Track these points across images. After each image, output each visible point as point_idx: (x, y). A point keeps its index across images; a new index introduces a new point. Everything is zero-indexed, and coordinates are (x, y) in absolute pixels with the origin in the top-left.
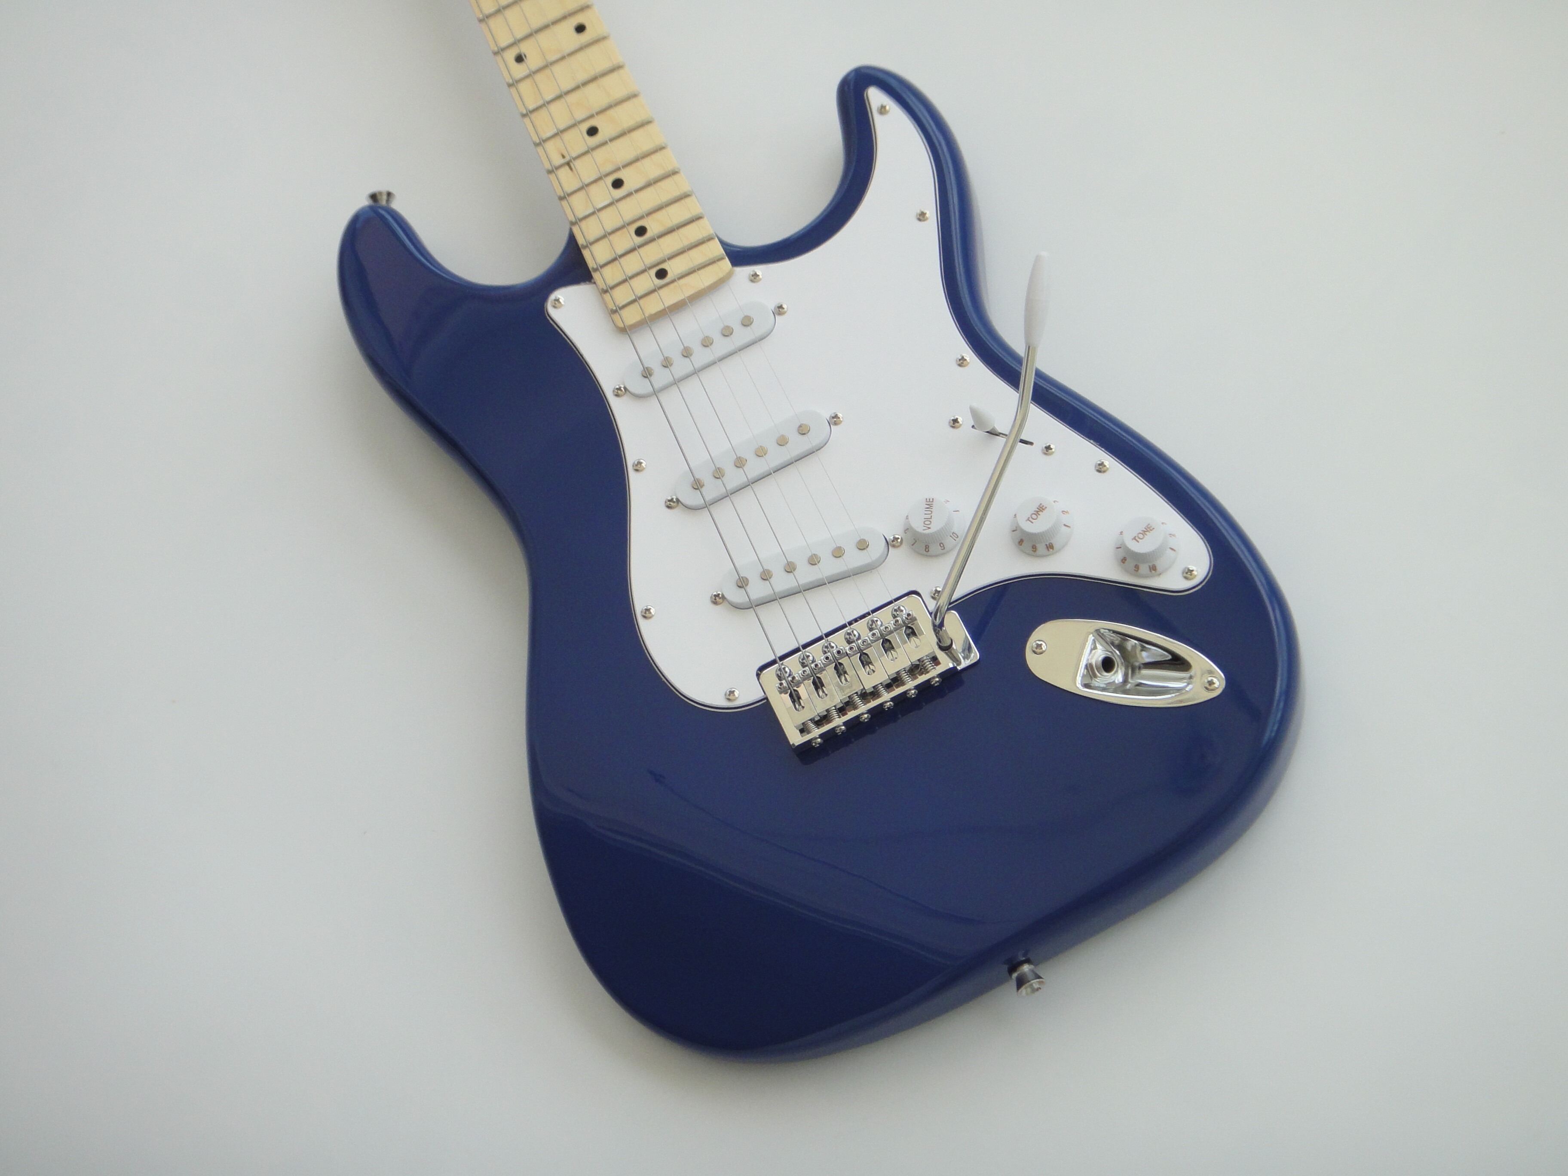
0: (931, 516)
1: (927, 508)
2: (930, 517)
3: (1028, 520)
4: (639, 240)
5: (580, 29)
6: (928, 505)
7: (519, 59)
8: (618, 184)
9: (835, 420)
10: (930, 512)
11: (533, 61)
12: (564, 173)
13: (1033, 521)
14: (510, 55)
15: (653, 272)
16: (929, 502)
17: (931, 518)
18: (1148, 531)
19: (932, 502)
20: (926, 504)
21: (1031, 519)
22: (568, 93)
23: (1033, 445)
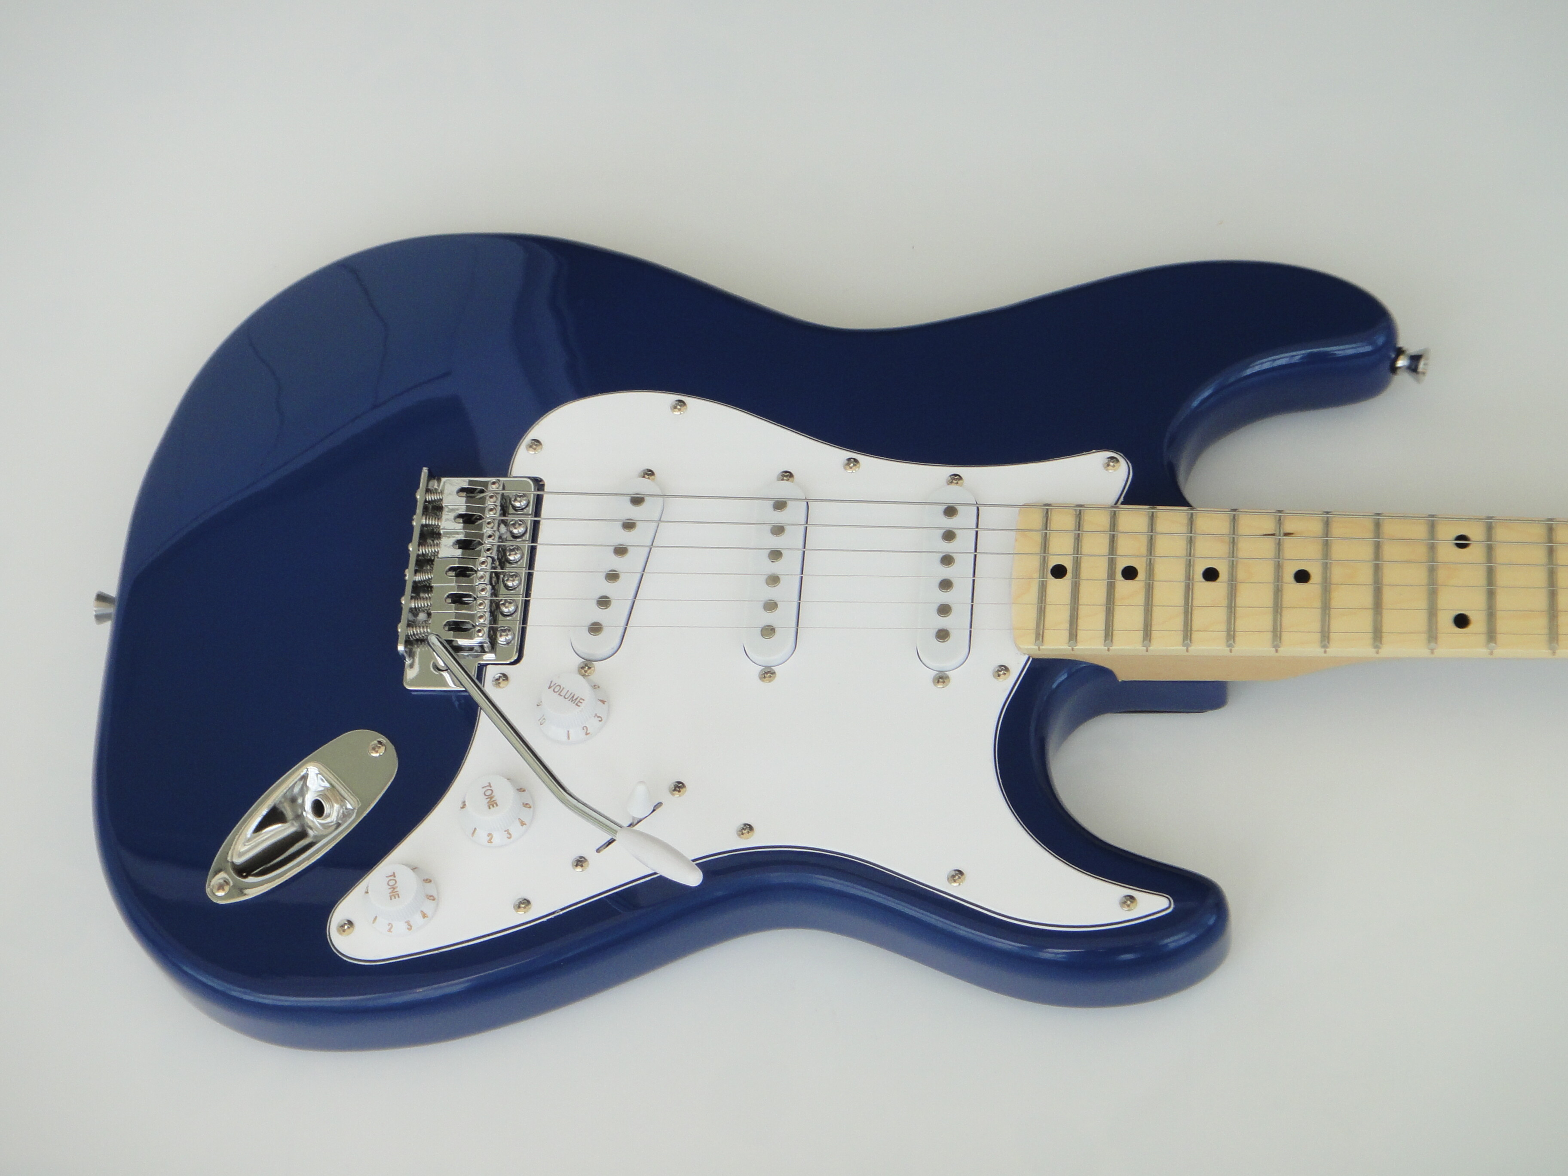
0: (561, 696)
1: (573, 697)
2: (561, 694)
3: (490, 785)
4: (1121, 565)
5: (1461, 621)
6: (576, 699)
8: (1211, 575)
9: (768, 674)
10: (566, 697)
12: (1268, 525)
13: (485, 789)
14: (1475, 533)
15: (1068, 564)
16: (579, 701)
17: (559, 694)
18: (392, 892)
19: (577, 704)
20: (578, 697)
21: (489, 788)
22: (1377, 569)
23: (598, 849)
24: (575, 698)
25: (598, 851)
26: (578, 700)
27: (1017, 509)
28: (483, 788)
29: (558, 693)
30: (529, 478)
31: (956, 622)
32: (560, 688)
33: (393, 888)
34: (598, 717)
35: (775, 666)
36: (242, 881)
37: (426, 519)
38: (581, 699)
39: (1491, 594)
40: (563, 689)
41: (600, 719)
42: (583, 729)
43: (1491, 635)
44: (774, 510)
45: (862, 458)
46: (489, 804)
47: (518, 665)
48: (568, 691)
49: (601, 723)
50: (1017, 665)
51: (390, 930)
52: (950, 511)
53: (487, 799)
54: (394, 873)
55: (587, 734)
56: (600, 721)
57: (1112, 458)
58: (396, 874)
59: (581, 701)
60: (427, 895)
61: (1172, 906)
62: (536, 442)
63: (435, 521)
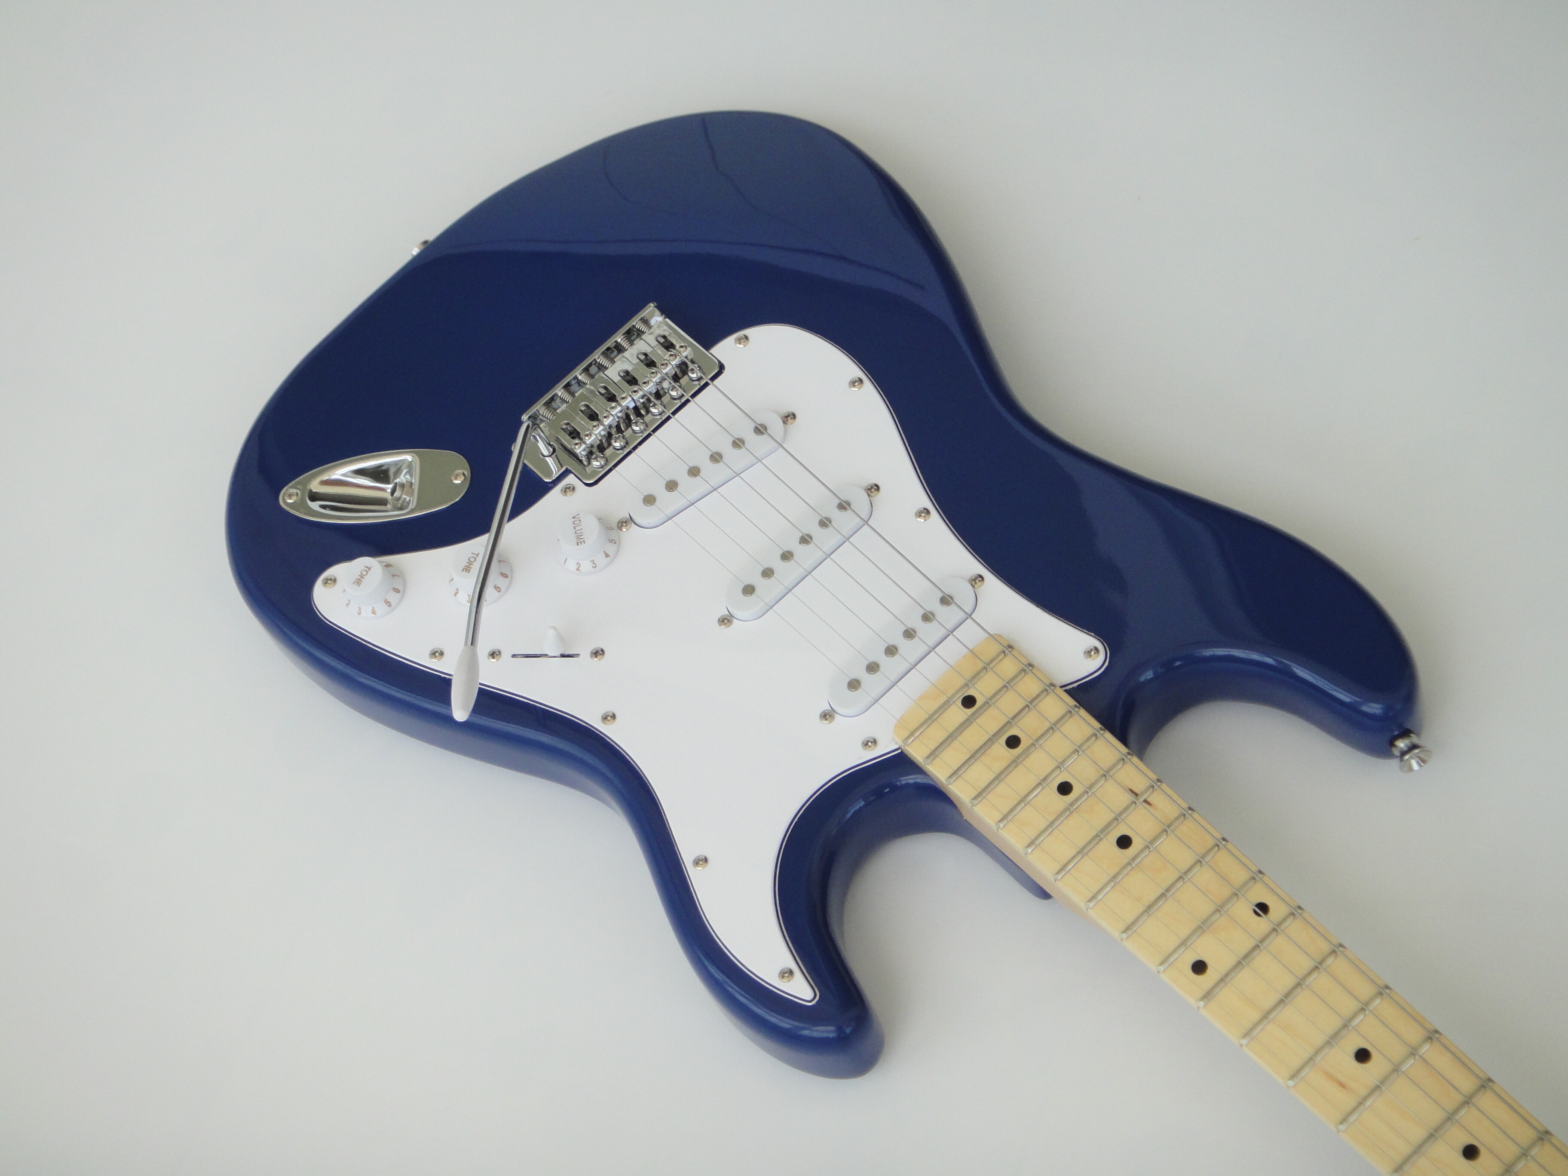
0: (575, 529)
1: (580, 536)
4: (1013, 731)
5: (1199, 967)
6: (582, 539)
7: (1263, 908)
8: (1065, 789)
9: (727, 620)
10: (577, 532)
11: (1243, 909)
14: (1277, 911)
15: (980, 701)
16: (581, 542)
19: (577, 543)
22: (1178, 880)
23: (514, 655)
24: (581, 537)
25: (514, 656)
26: (583, 540)
27: (987, 636)
28: (473, 553)
29: (575, 525)
30: (719, 362)
31: (872, 684)
32: (580, 523)
33: (362, 576)
34: (594, 563)
35: (737, 619)
36: (306, 500)
37: (622, 339)
38: (584, 541)
39: (1239, 965)
40: (581, 525)
41: (594, 566)
42: (577, 565)
43: (1207, 996)
44: (837, 507)
45: (934, 514)
46: (466, 567)
47: (588, 488)
48: (581, 529)
49: (594, 569)
50: (886, 747)
51: (347, 605)
52: (946, 600)
53: (467, 562)
54: (371, 567)
55: (578, 569)
56: (593, 567)
57: (1096, 649)
58: (372, 569)
59: (583, 543)
60: (386, 600)
61: (813, 1003)
62: (746, 338)
63: (627, 345)
